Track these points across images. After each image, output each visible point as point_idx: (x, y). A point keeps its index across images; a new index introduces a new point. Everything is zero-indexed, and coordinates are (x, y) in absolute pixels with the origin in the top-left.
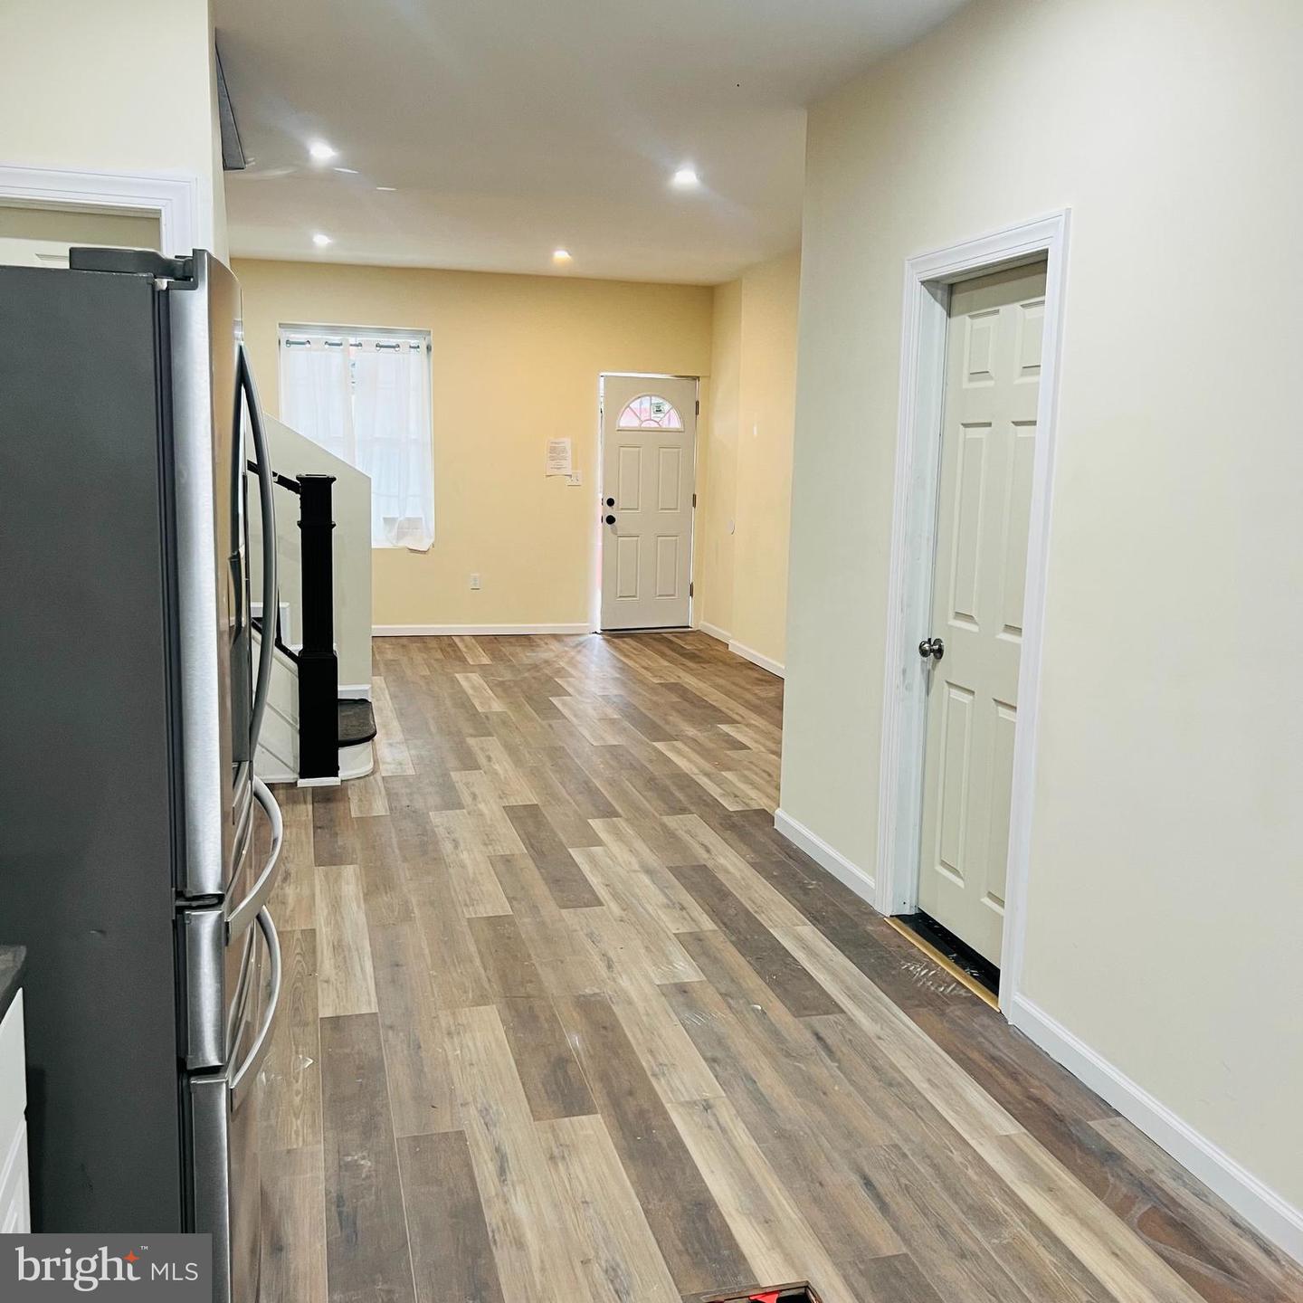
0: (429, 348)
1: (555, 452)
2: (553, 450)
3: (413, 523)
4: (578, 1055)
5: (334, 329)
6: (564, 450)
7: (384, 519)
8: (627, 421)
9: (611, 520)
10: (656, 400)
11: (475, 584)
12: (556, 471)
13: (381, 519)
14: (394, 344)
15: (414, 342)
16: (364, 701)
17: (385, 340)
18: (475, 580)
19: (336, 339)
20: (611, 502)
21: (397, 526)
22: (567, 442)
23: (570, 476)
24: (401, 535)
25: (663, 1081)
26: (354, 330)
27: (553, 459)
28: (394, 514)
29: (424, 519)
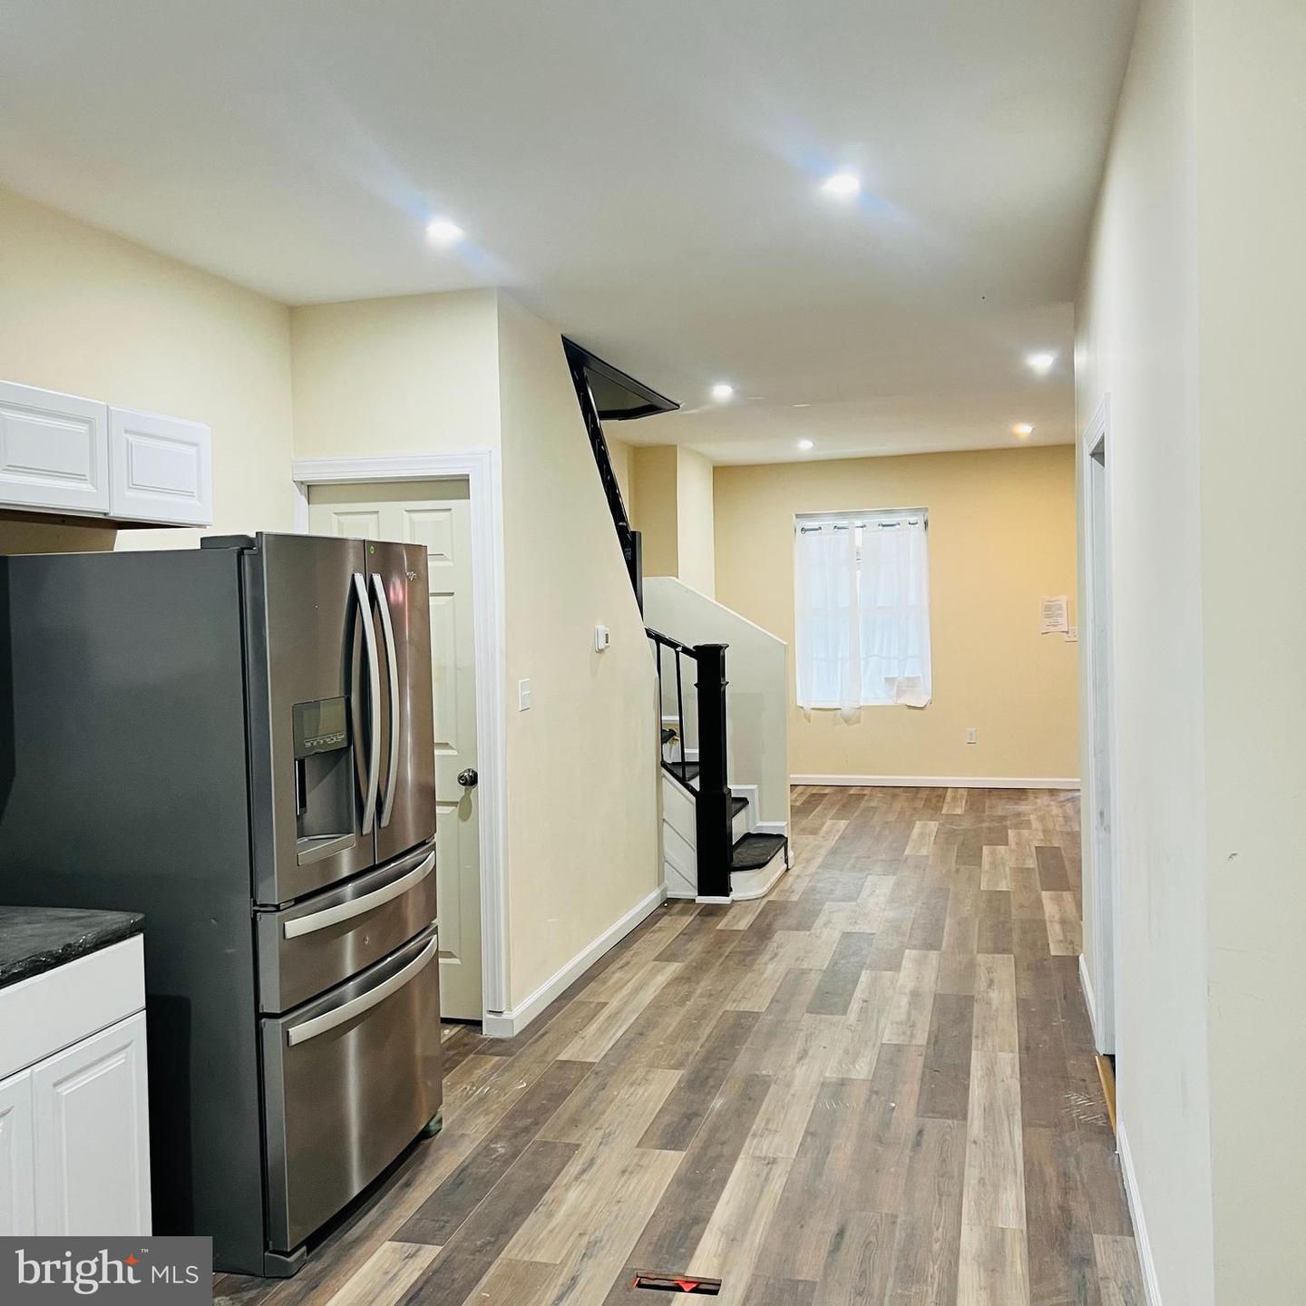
0: (926, 523)
1: (1050, 610)
2: (1048, 608)
3: (912, 682)
4: (711, 1112)
5: (842, 515)
6: (1060, 609)
7: (886, 679)
11: (971, 739)
12: (1052, 629)
13: (883, 680)
14: (895, 523)
15: (912, 519)
16: (780, 836)
17: (887, 520)
18: (971, 734)
19: (843, 523)
21: (896, 684)
22: (1062, 601)
23: (1067, 632)
24: (900, 693)
25: (755, 1141)
26: (859, 514)
27: (1048, 616)
28: (894, 674)
29: (922, 679)
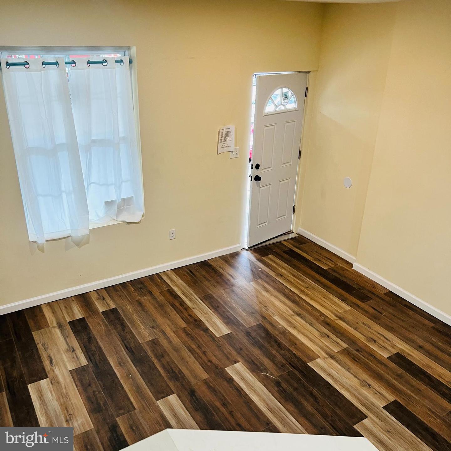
0: (131, 62)
1: (224, 136)
2: (222, 135)
3: (126, 202)
5: (48, 49)
6: (230, 134)
8: (269, 108)
9: (258, 178)
10: (285, 90)
12: (223, 150)
13: (103, 203)
14: (102, 60)
15: (118, 56)
17: (94, 57)
19: (50, 58)
20: (257, 166)
21: (116, 207)
22: (232, 128)
23: (232, 152)
24: (120, 212)
26: (64, 49)
27: (222, 141)
28: (113, 197)
29: (135, 197)
